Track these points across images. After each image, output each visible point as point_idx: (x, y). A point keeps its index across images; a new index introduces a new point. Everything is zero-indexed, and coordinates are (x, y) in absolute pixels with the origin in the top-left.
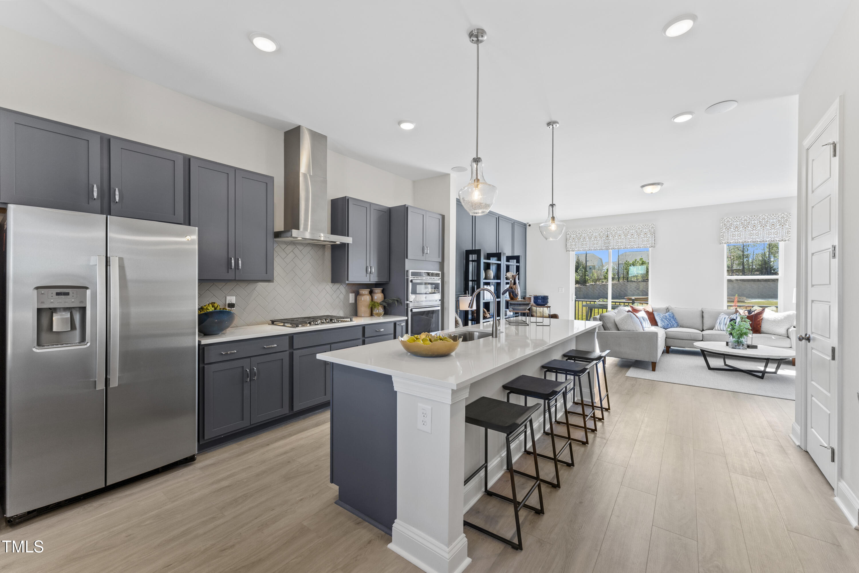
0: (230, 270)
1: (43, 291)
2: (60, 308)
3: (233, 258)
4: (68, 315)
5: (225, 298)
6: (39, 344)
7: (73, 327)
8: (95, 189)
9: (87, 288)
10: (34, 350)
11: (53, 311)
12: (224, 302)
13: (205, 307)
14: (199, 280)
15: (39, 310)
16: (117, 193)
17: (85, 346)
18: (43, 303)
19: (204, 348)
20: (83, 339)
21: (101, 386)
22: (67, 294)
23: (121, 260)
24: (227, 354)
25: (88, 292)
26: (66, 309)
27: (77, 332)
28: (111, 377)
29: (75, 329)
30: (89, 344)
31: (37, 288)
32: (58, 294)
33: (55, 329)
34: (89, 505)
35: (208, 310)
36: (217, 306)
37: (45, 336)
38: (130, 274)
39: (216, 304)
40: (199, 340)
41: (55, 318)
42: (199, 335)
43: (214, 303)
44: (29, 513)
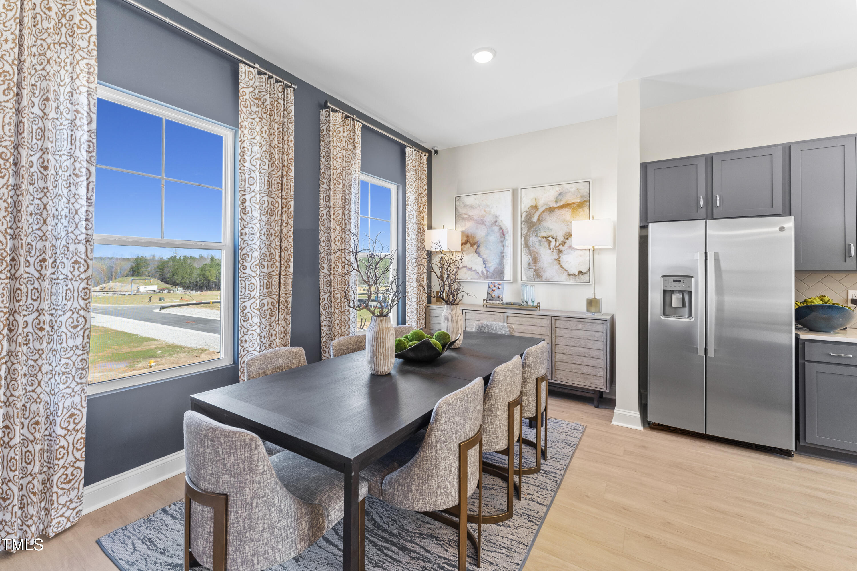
0: (848, 259)
1: (666, 278)
2: (676, 291)
3: (852, 245)
4: (681, 296)
5: (845, 292)
6: (664, 314)
7: (684, 306)
8: (702, 200)
9: (692, 277)
10: (661, 317)
11: (672, 292)
12: (845, 297)
13: (810, 300)
14: (795, 270)
15: (665, 292)
16: (718, 198)
17: (691, 320)
18: (666, 286)
19: (804, 344)
20: (690, 315)
21: (702, 353)
22: (680, 281)
23: (717, 255)
24: (839, 356)
25: (693, 280)
26: (680, 292)
27: (687, 309)
28: (709, 348)
29: (686, 307)
30: (693, 319)
31: (663, 276)
32: (675, 281)
33: (673, 306)
34: (694, 441)
35: (814, 303)
36: (828, 301)
37: (667, 309)
38: (724, 266)
39: (826, 298)
40: (797, 333)
41: (674, 297)
42: (797, 329)
43: (824, 296)
44: (659, 425)
